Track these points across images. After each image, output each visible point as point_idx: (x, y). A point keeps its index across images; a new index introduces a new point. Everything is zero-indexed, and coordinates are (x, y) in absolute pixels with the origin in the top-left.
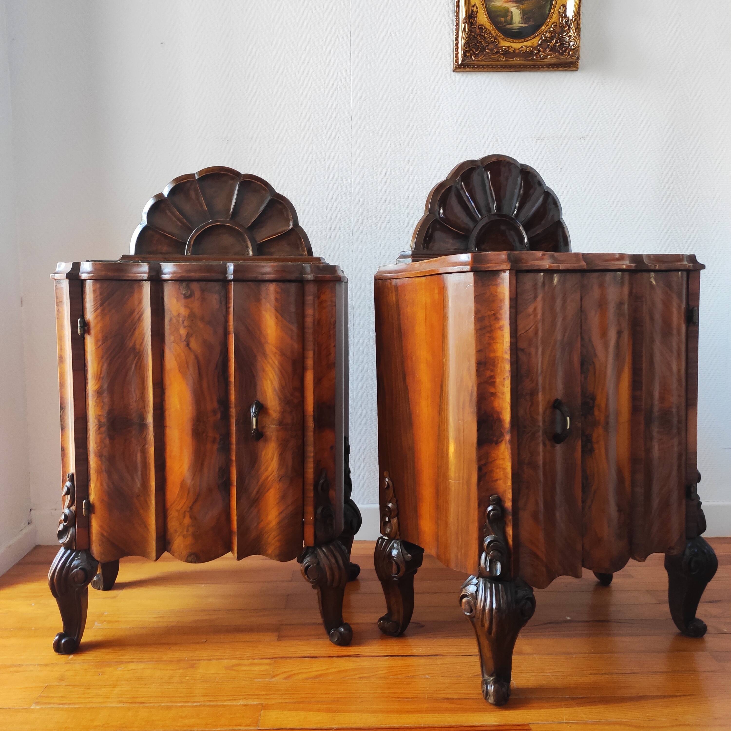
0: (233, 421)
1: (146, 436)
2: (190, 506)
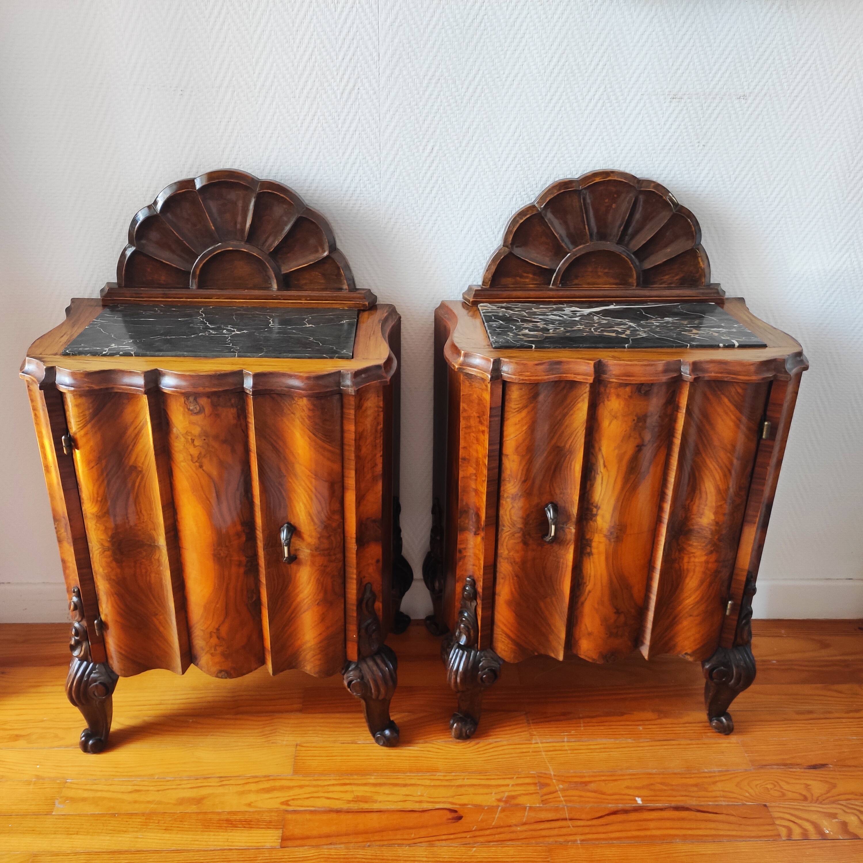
0: (260, 544)
1: (159, 557)
2: (217, 627)
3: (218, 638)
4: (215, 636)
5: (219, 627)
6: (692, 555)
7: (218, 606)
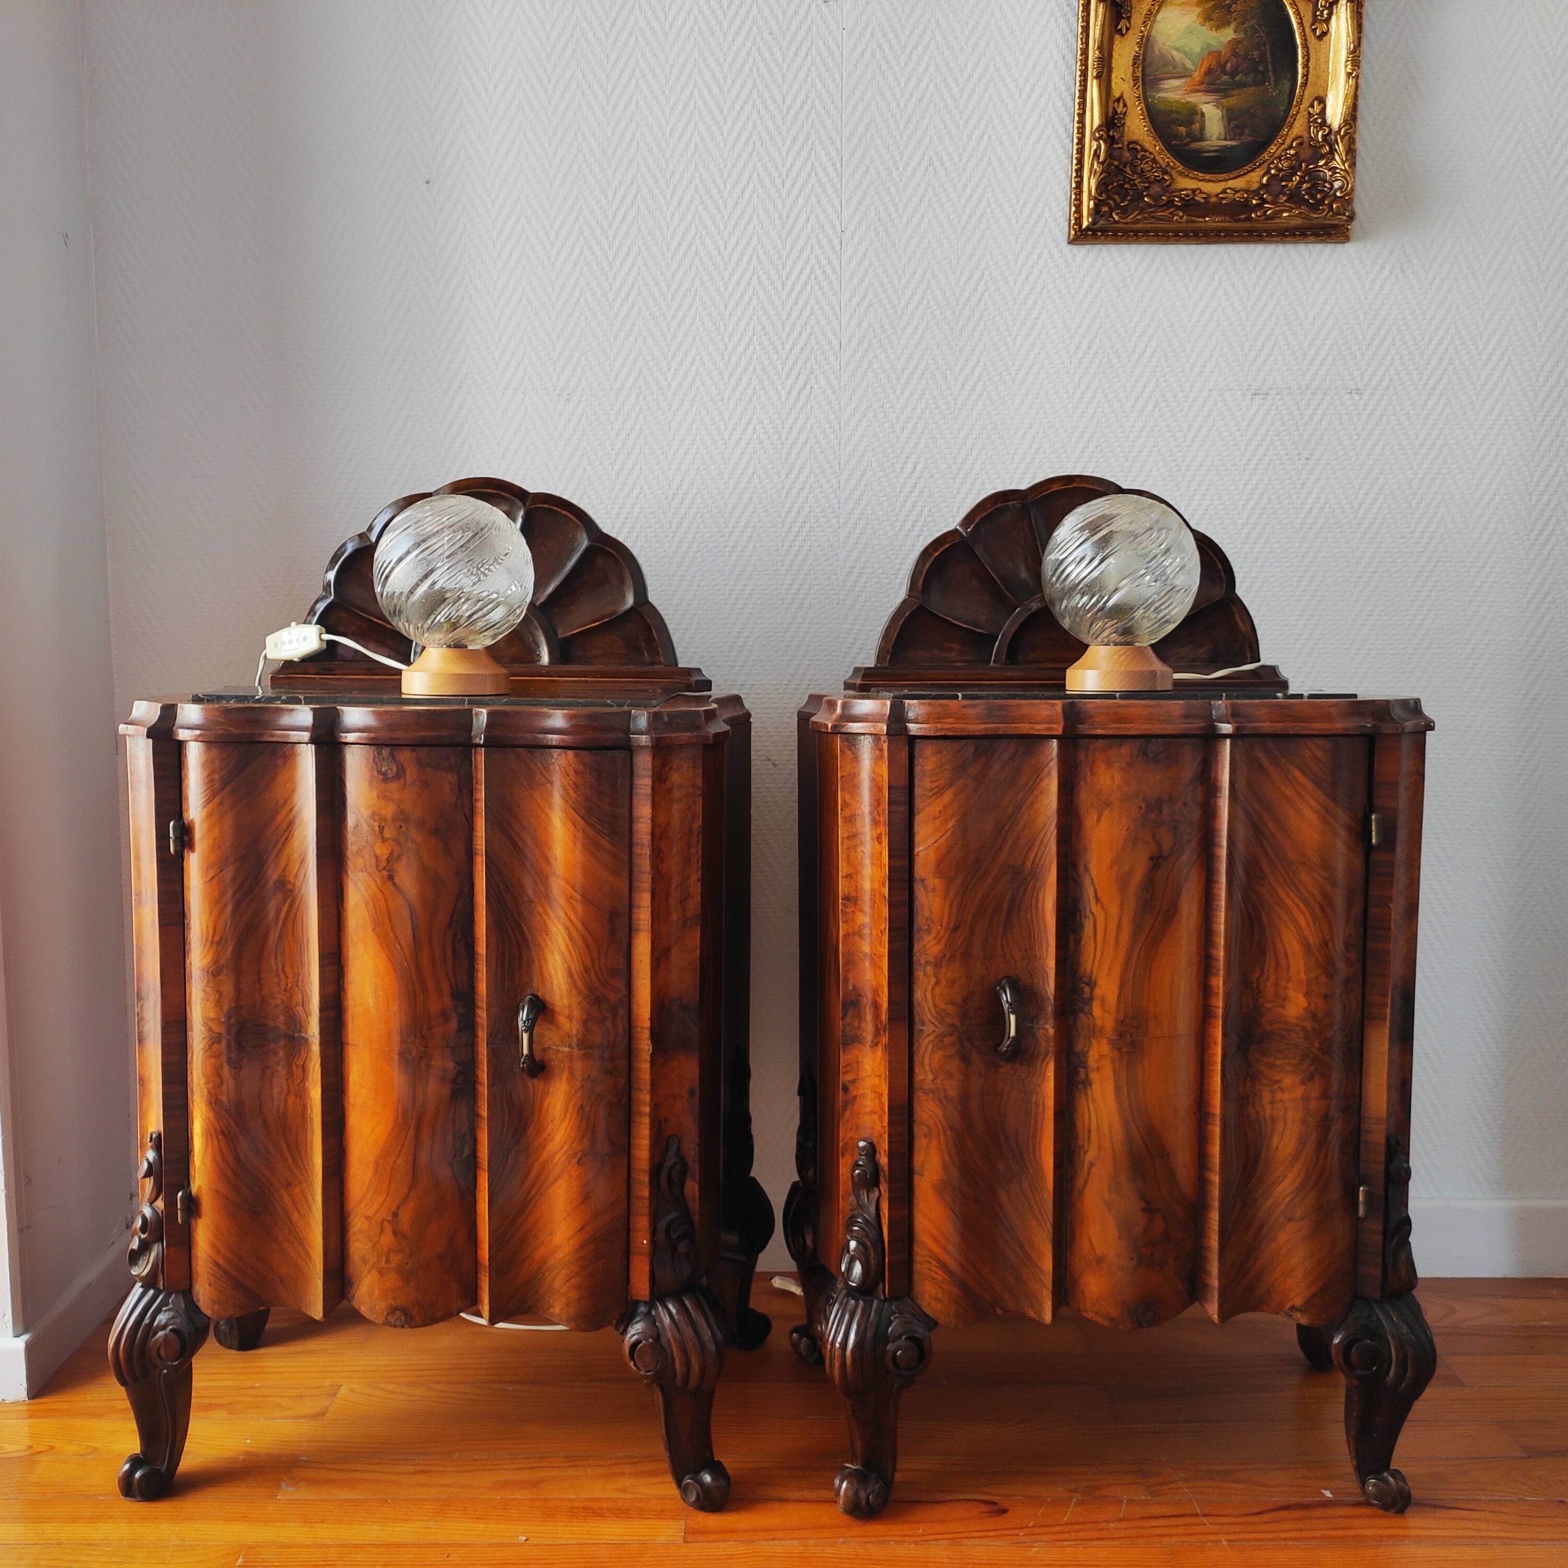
0: (482, 1035)
1: (305, 1061)
2: (394, 1209)
3: (394, 1233)
4: (388, 1228)
5: (398, 1208)
6: (1276, 1086)
7: (399, 1162)
